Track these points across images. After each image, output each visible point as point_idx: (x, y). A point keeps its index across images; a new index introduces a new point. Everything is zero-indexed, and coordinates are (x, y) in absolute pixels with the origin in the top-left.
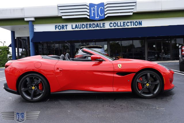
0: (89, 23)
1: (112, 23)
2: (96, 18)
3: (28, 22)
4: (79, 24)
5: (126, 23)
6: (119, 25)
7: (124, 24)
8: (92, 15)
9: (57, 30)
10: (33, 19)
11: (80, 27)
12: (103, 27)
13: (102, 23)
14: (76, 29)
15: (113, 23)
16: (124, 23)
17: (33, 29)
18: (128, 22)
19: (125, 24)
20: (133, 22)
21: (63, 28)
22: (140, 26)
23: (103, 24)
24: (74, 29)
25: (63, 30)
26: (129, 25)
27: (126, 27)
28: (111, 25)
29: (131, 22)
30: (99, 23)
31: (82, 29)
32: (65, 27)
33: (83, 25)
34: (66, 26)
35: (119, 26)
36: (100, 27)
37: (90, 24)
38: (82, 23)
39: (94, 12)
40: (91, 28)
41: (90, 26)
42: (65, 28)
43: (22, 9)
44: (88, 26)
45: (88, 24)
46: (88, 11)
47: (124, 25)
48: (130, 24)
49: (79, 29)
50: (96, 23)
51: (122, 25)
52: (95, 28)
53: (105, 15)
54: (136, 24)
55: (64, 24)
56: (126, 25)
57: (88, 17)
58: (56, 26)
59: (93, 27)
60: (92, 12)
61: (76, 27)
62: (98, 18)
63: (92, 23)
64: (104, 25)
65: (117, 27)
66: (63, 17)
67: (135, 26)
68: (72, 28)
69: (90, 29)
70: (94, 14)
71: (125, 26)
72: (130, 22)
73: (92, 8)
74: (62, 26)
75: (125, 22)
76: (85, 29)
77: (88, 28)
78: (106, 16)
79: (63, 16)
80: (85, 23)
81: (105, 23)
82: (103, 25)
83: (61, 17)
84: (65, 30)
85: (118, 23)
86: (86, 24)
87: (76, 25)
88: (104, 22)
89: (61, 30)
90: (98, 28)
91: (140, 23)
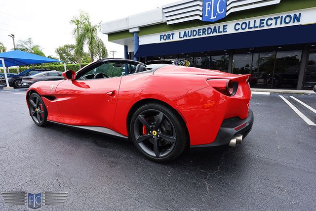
0: (202, 27)
1: (239, 24)
2: (212, 18)
3: (133, 33)
4: (189, 30)
5: (265, 22)
6: (252, 25)
7: (261, 23)
8: (207, 15)
9: (163, 41)
10: (137, 30)
11: (190, 35)
12: (224, 32)
13: (222, 25)
14: (185, 38)
15: (241, 23)
16: (261, 20)
17: (138, 41)
18: (271, 19)
19: (263, 23)
20: (282, 17)
21: (169, 38)
22: (296, 23)
23: (224, 26)
24: (182, 37)
25: (169, 41)
26: (271, 24)
27: (266, 27)
28: (237, 27)
29: (276, 18)
30: (217, 25)
31: (192, 37)
32: (171, 35)
33: (194, 31)
34: (173, 34)
35: (252, 28)
36: (219, 32)
37: (203, 29)
38: (192, 29)
39: (209, 9)
40: (205, 34)
41: (204, 32)
42: (171, 37)
43: (127, 19)
44: (200, 32)
45: (201, 29)
46: (201, 9)
47: (262, 25)
48: (273, 22)
49: (188, 38)
50: (212, 26)
51: (257, 24)
52: (211, 35)
53: (227, 11)
54: (288, 20)
55: (170, 33)
56: (265, 24)
57: (200, 19)
58: (161, 36)
59: (208, 34)
60: (207, 9)
61: (185, 35)
62: (215, 17)
63: (206, 27)
64: (226, 28)
65: (247, 30)
66: (168, 23)
67: (284, 25)
68: (180, 37)
69: (204, 36)
70: (209, 12)
71: (264, 26)
72: (274, 18)
73: (207, 3)
74: (168, 35)
75: (264, 20)
76: (197, 37)
77: (201, 35)
78: (228, 13)
79: (168, 21)
80: (197, 29)
81: (227, 25)
82: (224, 29)
83: (166, 23)
84: (171, 40)
85: (249, 22)
86: (199, 30)
87: (185, 33)
88: (224, 23)
89: (167, 41)
90: (215, 34)
91: (297, 18)
